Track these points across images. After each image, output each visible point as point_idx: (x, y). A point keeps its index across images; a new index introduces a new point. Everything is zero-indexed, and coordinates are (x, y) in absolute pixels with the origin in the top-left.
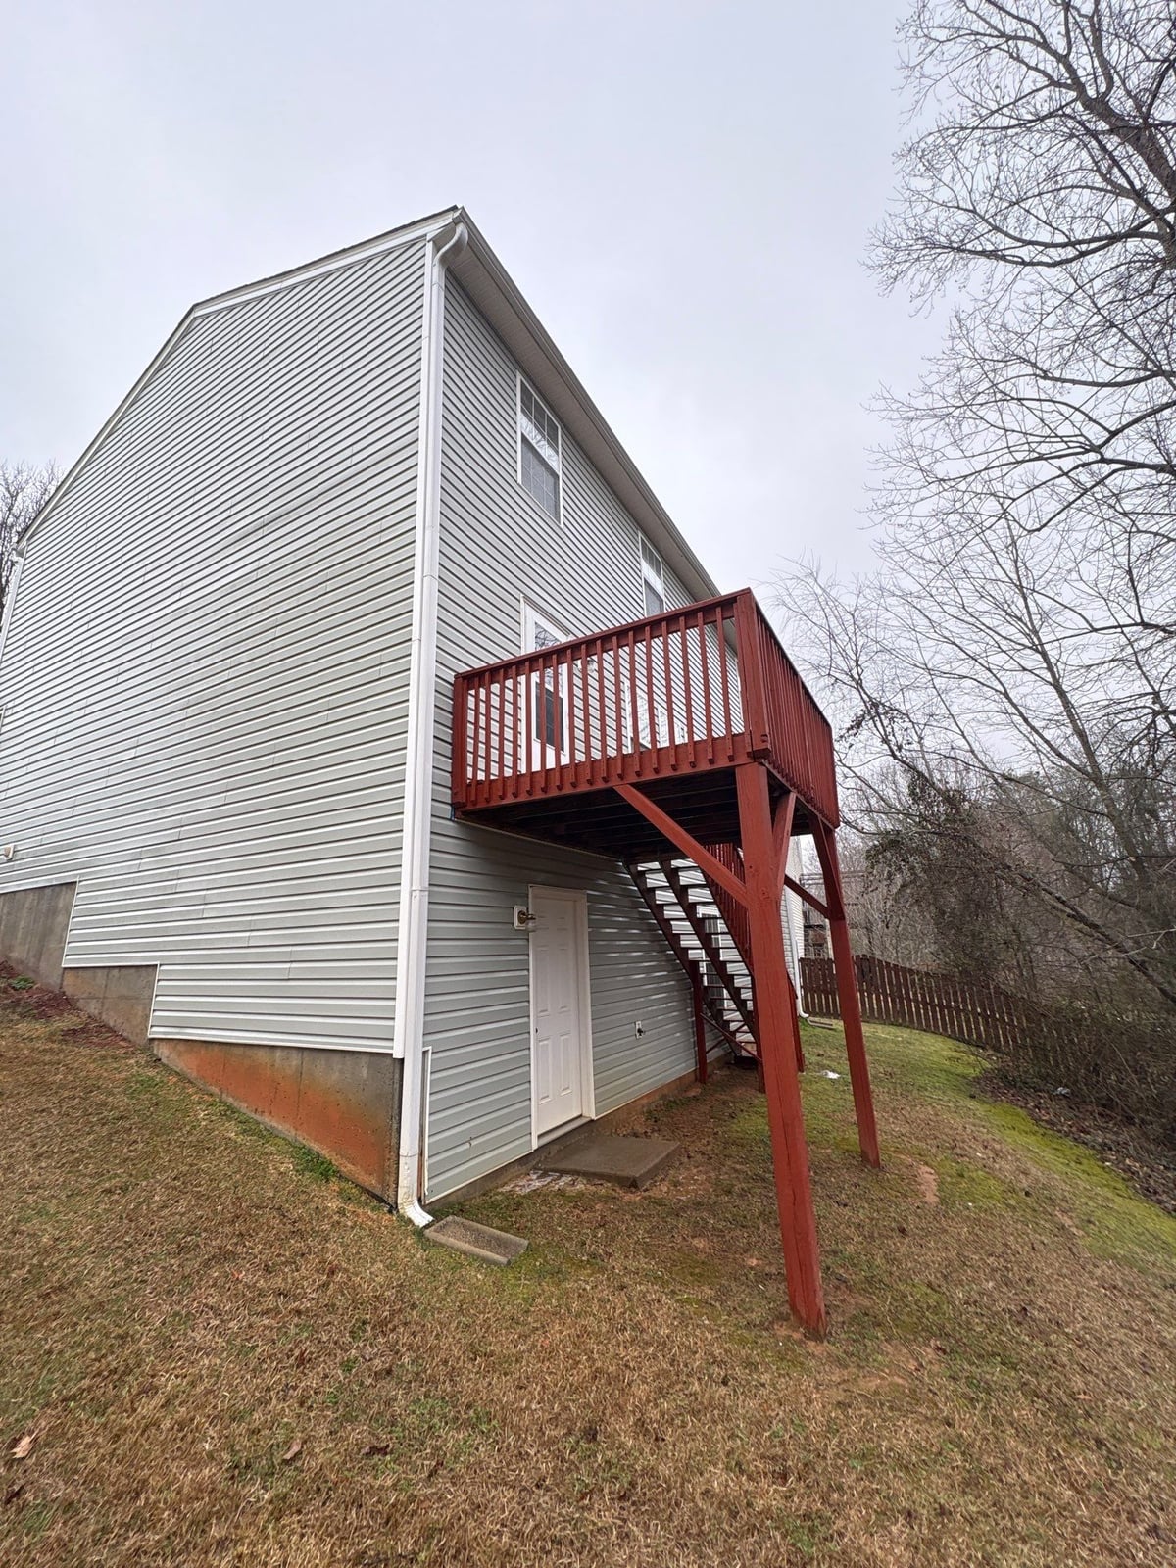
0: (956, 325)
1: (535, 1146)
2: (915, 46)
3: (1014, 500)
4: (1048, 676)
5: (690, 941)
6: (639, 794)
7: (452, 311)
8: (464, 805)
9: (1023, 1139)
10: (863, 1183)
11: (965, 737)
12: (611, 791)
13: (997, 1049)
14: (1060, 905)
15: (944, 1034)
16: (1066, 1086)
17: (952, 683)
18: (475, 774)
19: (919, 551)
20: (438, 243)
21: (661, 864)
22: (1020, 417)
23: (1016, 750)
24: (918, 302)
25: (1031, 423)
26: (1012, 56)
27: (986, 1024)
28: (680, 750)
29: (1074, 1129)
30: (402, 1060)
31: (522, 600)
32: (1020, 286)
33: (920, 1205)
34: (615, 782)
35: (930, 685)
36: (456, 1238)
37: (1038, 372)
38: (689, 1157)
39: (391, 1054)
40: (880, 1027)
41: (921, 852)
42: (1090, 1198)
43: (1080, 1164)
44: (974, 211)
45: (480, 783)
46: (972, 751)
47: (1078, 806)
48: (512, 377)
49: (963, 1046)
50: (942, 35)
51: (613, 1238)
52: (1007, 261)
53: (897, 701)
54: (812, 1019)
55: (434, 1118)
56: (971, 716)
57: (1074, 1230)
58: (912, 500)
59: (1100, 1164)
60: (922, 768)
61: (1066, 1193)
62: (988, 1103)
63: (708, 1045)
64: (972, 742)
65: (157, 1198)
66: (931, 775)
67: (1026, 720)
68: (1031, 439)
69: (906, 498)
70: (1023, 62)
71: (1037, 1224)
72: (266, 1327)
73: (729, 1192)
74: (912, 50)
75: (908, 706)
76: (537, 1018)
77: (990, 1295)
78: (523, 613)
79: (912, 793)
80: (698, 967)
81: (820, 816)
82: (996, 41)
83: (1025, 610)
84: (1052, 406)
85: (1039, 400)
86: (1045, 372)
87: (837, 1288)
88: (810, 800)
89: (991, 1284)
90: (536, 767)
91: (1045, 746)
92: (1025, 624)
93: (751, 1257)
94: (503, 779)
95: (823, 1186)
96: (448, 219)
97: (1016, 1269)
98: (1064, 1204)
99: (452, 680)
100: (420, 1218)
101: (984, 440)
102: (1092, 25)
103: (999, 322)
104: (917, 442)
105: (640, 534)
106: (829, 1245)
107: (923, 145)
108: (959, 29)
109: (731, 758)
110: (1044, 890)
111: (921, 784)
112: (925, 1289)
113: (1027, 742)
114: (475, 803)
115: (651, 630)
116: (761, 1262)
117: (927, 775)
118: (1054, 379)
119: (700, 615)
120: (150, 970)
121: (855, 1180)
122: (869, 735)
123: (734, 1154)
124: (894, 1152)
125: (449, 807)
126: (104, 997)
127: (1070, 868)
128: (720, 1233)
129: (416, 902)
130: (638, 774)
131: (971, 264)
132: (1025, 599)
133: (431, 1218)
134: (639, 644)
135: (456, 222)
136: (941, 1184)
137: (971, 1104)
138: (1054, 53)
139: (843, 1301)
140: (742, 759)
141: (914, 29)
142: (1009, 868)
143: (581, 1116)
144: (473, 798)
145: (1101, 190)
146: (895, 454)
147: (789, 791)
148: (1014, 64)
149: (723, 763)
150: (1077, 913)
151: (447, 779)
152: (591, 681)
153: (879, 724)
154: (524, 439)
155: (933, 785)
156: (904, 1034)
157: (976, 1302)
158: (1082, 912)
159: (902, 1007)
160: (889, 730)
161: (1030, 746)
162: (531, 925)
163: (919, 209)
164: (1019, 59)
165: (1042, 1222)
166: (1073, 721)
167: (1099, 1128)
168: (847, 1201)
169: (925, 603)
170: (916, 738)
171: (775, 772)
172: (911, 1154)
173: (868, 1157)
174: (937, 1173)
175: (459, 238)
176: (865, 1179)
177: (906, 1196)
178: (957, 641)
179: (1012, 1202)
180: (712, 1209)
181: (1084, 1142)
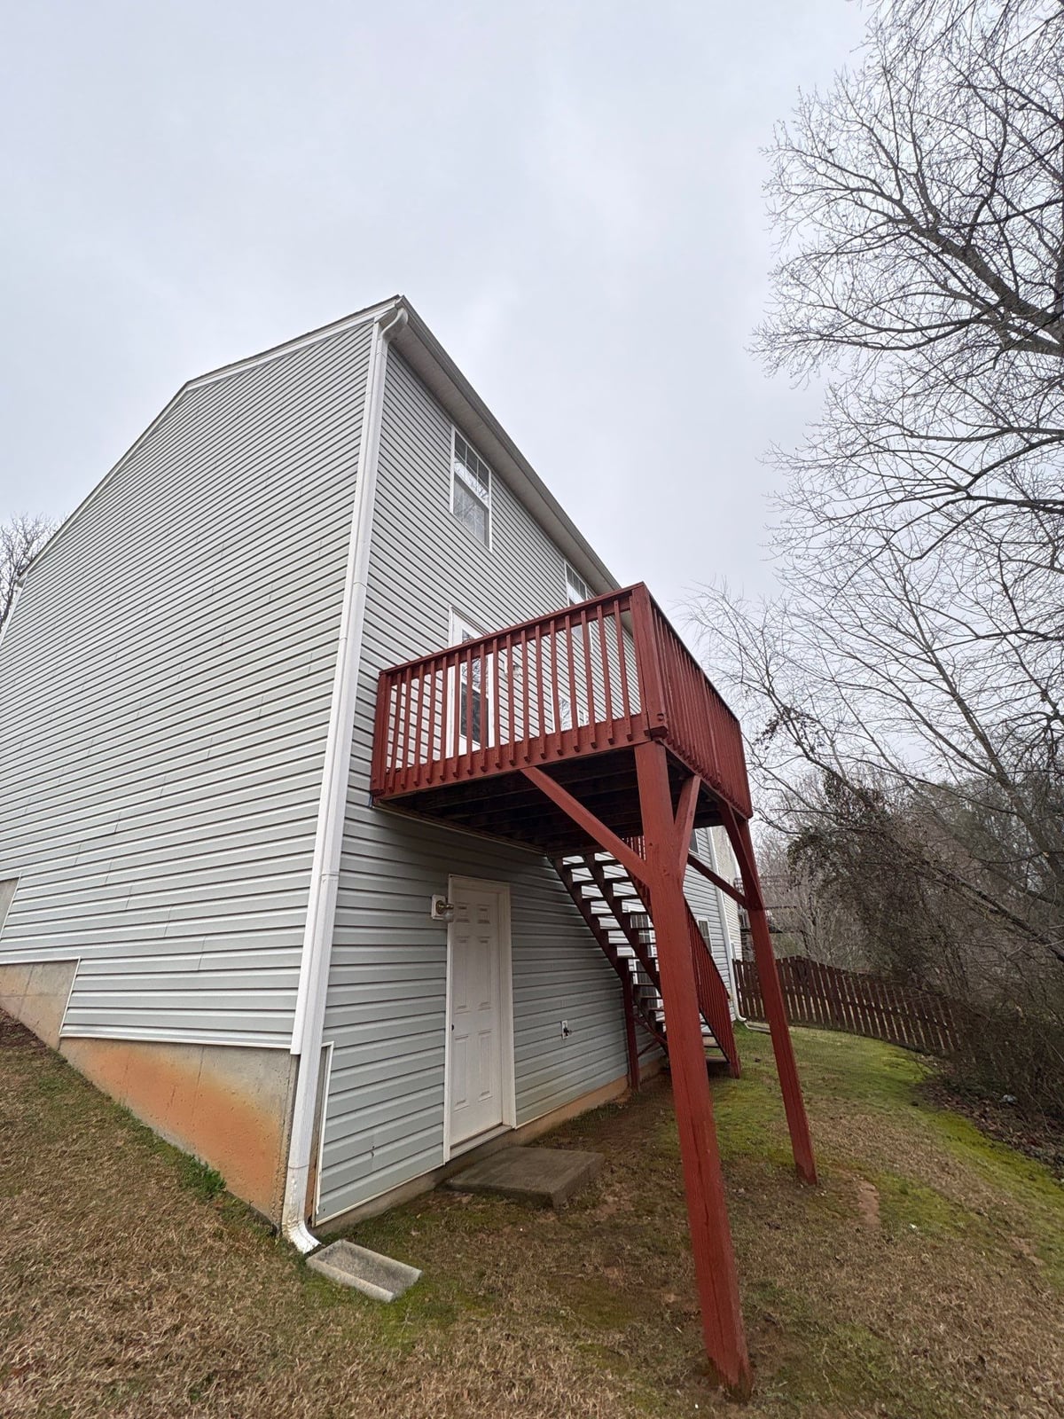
0: (830, 394)
1: (447, 1158)
2: (779, 200)
3: (895, 532)
4: (945, 686)
5: (617, 937)
6: (545, 777)
7: (394, 374)
8: (383, 792)
9: (971, 1152)
10: (796, 1202)
11: (875, 743)
12: (519, 774)
13: (937, 1054)
14: (983, 902)
15: (883, 1039)
16: (1012, 1094)
17: (858, 694)
18: (393, 762)
19: (816, 577)
20: (382, 323)
21: (584, 857)
22: (894, 467)
23: (924, 755)
24: (797, 378)
25: (904, 470)
26: (856, 203)
27: (924, 1026)
28: (583, 733)
29: (1024, 1140)
30: (299, 1056)
31: (450, 610)
32: (882, 367)
33: (860, 1227)
34: (522, 766)
35: (838, 695)
36: (341, 1268)
37: (906, 432)
38: (612, 1172)
39: (289, 1050)
40: (819, 1032)
41: (842, 848)
42: (1048, 1220)
43: (1034, 1180)
44: (837, 308)
45: (398, 771)
46: (883, 755)
47: (988, 805)
48: (448, 430)
49: (904, 1052)
50: (800, 190)
51: (516, 1268)
52: (869, 347)
53: (806, 707)
54: (751, 1023)
55: (332, 1123)
56: (879, 723)
57: (1033, 1258)
58: (808, 535)
59: (1055, 1180)
60: (835, 768)
61: (1021, 1214)
62: (931, 1112)
63: (639, 1048)
64: (882, 747)
65: (15, 1218)
66: (844, 776)
67: (930, 727)
68: (905, 483)
69: (802, 534)
70: (866, 207)
71: (991, 1252)
72: (91, 1383)
73: (650, 1212)
74: (777, 203)
75: (818, 711)
76: (454, 1014)
77: (942, 1342)
78: (451, 621)
79: (828, 792)
80: (628, 966)
81: (730, 804)
82: (843, 193)
83: (917, 630)
84: (920, 456)
85: (908, 451)
86: (911, 432)
87: (764, 1331)
88: (717, 786)
89: (942, 1327)
90: (449, 754)
91: (952, 751)
92: (919, 641)
93: (669, 1292)
94: (419, 767)
95: (754, 1205)
96: (392, 305)
97: (970, 1307)
98: (1020, 1228)
99: (377, 676)
100: (304, 1241)
101: (865, 484)
102: (918, 180)
103: (868, 394)
104: (807, 487)
105: (566, 562)
106: (757, 1276)
107: (792, 266)
108: (813, 186)
109: (630, 738)
110: (963, 884)
111: (835, 782)
112: (867, 1334)
113: (934, 747)
114: (392, 790)
115: (556, 624)
116: (680, 1298)
117: (841, 775)
118: (919, 437)
119: (599, 608)
120: (70, 965)
121: (789, 1198)
122: (782, 738)
123: (661, 1168)
124: (831, 1165)
125: (368, 795)
126: (25, 995)
127: (988, 865)
128: (636, 1262)
129: (324, 886)
130: (544, 756)
131: (840, 351)
132: (916, 618)
133: (316, 1242)
134: (545, 638)
135: (397, 307)
136: (883, 1202)
137: (913, 1112)
138: (889, 198)
139: (771, 1349)
140: (641, 738)
141: (776, 187)
142: (928, 863)
143: (501, 1124)
144: (390, 785)
145: (942, 295)
146: (788, 498)
147: (693, 775)
148: (860, 210)
149: (623, 742)
150: (999, 908)
151: (366, 767)
152: (516, 684)
153: (791, 727)
154: (457, 478)
155: (847, 783)
156: (845, 1038)
157: (926, 1351)
158: (1004, 907)
159: (840, 1010)
160: (801, 733)
161: (937, 751)
162: (448, 914)
163: (792, 308)
164: (862, 205)
165: (997, 1250)
166: (974, 727)
167: (1048, 1139)
168: (779, 1222)
169: (826, 624)
170: (828, 742)
171: (675, 753)
172: (851, 1169)
173: (803, 1172)
174: (878, 1190)
175: (400, 319)
176: (800, 1197)
177: (845, 1217)
178: (858, 655)
179: (961, 1224)
180: (631, 1234)
181: (1036, 1156)
